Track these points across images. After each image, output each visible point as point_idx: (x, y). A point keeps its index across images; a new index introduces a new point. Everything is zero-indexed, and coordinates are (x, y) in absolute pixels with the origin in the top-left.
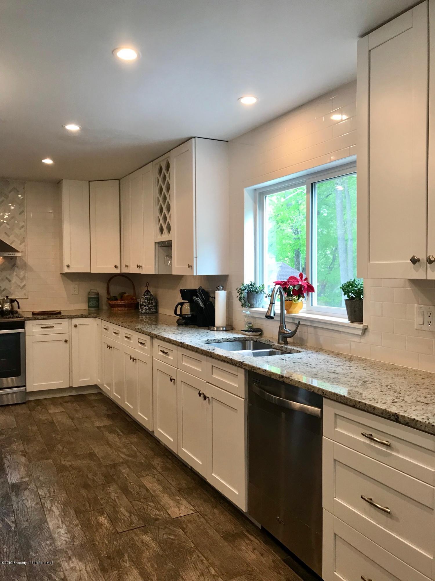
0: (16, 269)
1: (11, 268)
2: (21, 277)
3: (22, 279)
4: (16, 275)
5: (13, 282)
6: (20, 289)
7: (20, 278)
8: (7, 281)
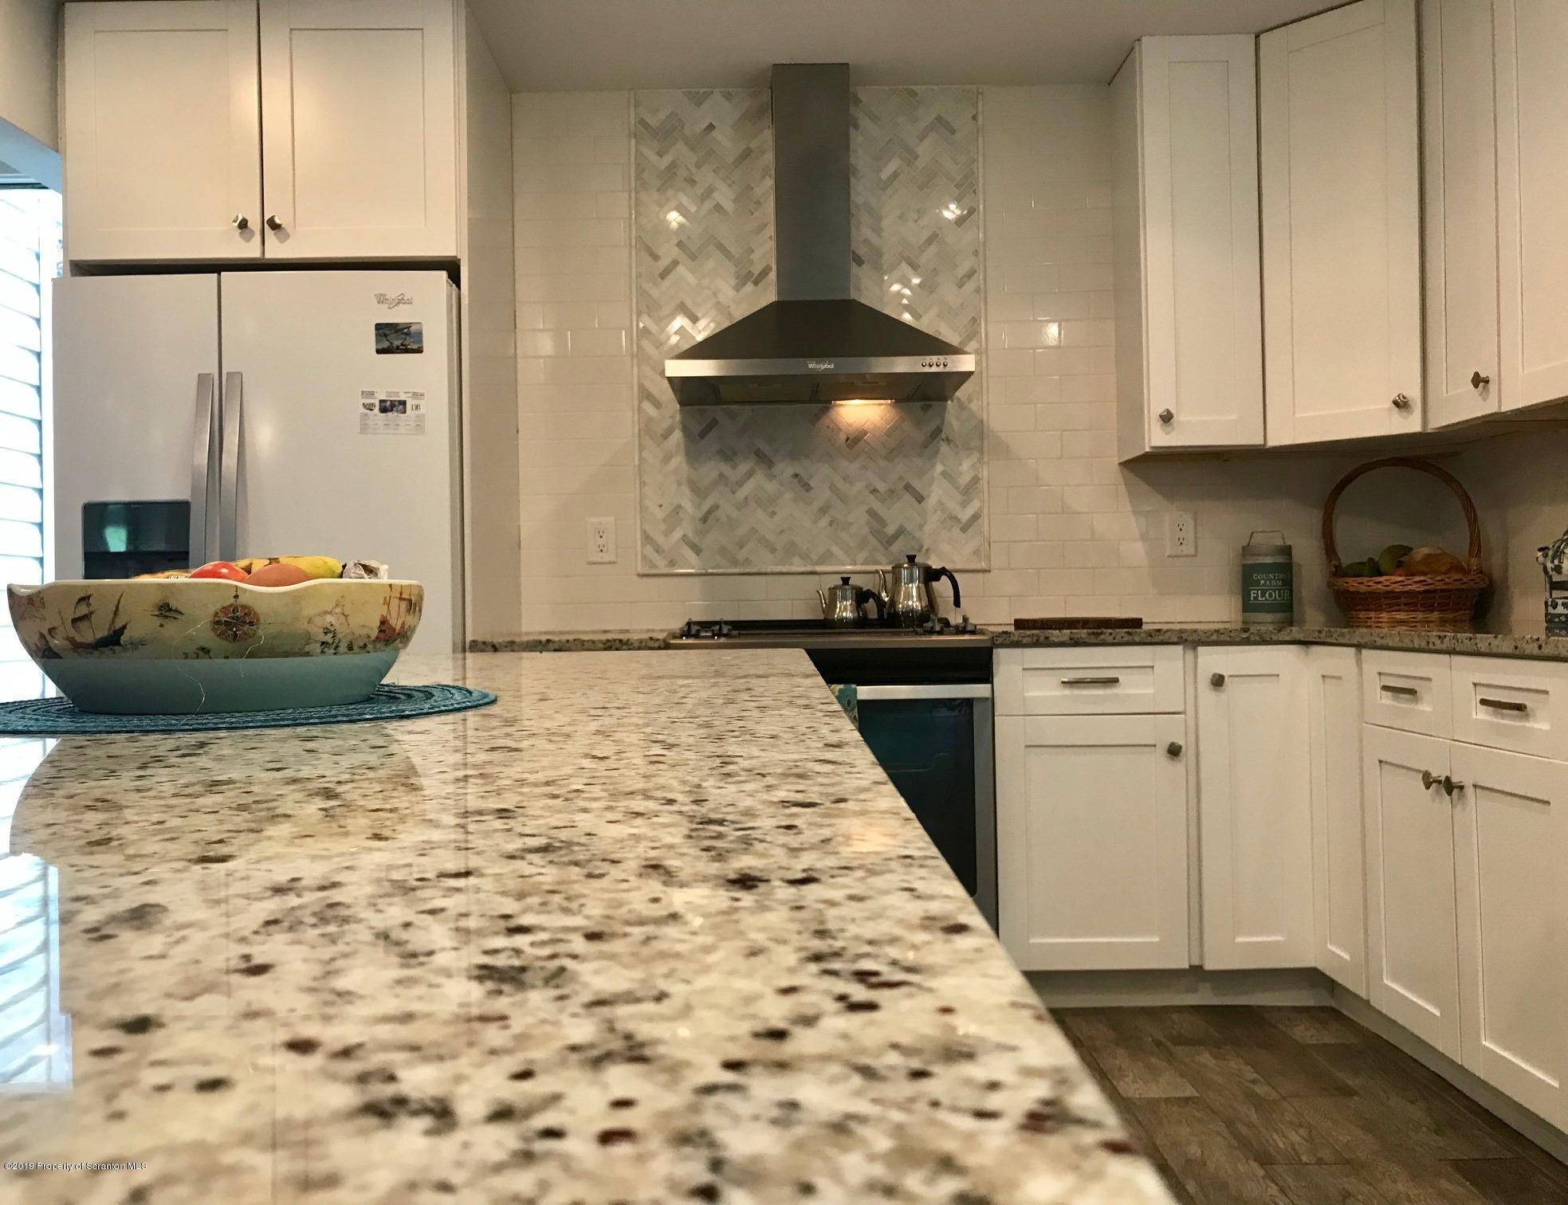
0: (944, 448)
1: (925, 446)
2: (964, 479)
3: (969, 490)
4: (943, 473)
5: (931, 501)
6: (956, 530)
7: (957, 488)
8: (907, 497)
